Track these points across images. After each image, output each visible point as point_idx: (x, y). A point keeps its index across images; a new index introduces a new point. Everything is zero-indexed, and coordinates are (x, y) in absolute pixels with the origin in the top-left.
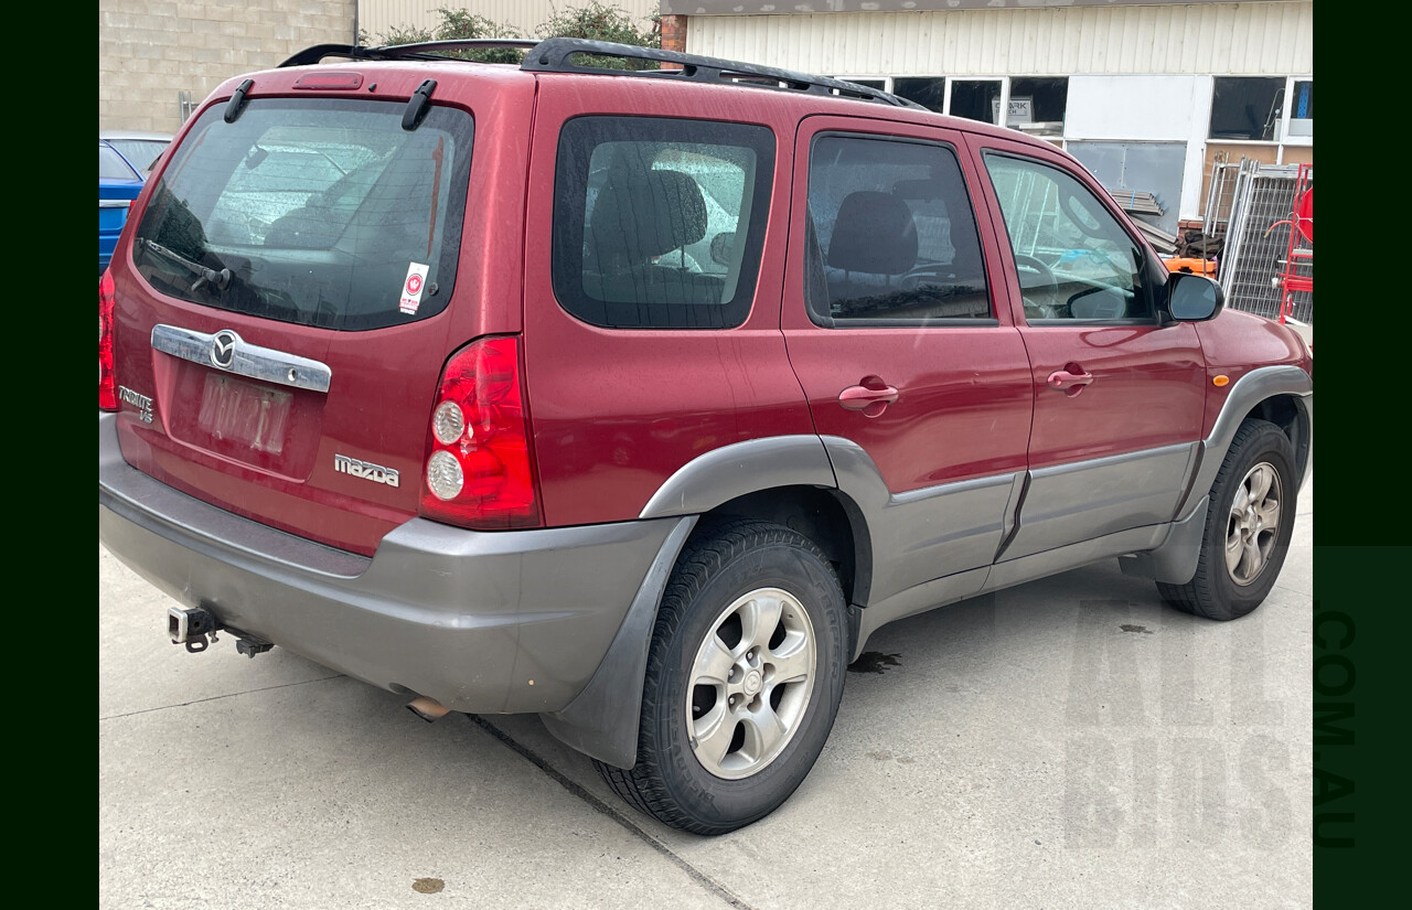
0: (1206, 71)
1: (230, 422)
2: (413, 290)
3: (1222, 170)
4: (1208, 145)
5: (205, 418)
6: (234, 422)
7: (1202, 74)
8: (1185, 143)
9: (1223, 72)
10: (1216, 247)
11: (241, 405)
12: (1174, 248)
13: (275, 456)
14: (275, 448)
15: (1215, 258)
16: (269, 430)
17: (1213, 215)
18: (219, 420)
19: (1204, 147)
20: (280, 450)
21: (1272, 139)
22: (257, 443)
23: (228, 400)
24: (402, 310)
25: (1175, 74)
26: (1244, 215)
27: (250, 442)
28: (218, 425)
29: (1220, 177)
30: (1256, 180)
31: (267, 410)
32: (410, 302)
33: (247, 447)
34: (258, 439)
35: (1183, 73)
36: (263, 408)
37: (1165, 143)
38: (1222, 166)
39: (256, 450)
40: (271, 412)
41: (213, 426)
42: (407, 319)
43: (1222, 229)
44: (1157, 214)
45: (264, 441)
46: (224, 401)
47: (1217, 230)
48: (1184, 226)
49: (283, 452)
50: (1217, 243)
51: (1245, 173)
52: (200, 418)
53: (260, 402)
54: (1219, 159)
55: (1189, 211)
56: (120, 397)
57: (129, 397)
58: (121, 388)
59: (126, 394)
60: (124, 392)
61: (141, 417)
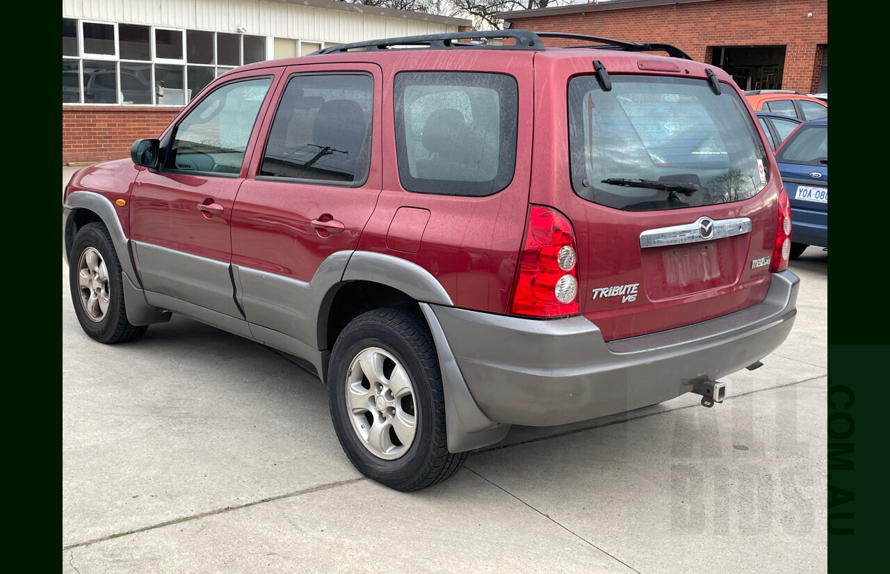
1: (687, 273)
2: (762, 172)
5: (671, 279)
6: (689, 272)
11: (690, 261)
13: (718, 279)
14: (717, 275)
16: (710, 265)
18: (681, 275)
20: (719, 274)
22: (707, 277)
23: (682, 262)
27: (703, 278)
28: (681, 278)
31: (706, 257)
33: (702, 282)
34: (706, 275)
36: (704, 257)
39: (707, 281)
40: (708, 257)
41: (677, 281)
45: (710, 274)
46: (680, 264)
49: (721, 274)
52: (668, 280)
53: (701, 255)
56: (594, 298)
57: (607, 293)
58: (596, 291)
59: (604, 292)
60: (600, 292)
61: (624, 300)
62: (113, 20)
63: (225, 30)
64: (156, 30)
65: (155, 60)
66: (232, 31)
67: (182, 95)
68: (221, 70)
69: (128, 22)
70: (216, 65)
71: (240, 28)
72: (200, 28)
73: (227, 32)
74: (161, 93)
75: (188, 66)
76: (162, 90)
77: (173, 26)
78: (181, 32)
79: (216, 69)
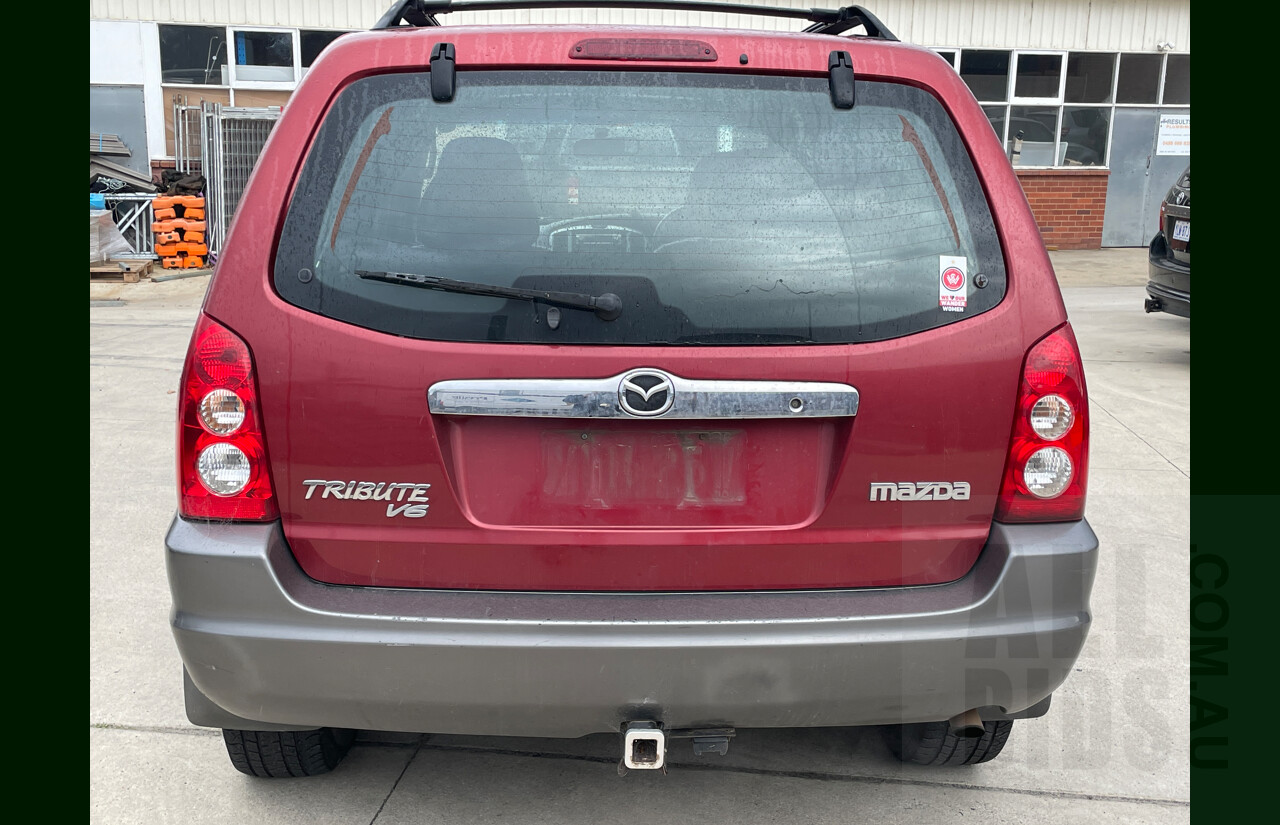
0: (150, 18)
1: (621, 485)
2: (953, 286)
3: (183, 112)
4: (164, 88)
6: (629, 482)
7: (147, 21)
8: (141, 87)
9: (166, 21)
10: (199, 184)
12: (154, 188)
13: (735, 509)
15: (201, 194)
16: (710, 478)
17: (185, 155)
19: (161, 90)
20: (740, 499)
21: (220, 83)
23: (604, 457)
24: (945, 309)
25: (120, 20)
26: (220, 153)
28: (593, 493)
29: (184, 119)
30: (224, 121)
31: (696, 458)
32: (954, 298)
33: (670, 507)
34: (690, 496)
35: (126, 20)
36: (688, 456)
37: (121, 87)
38: (184, 108)
39: (692, 506)
40: (706, 460)
41: (582, 496)
42: (956, 318)
43: (197, 167)
44: (127, 155)
45: (705, 495)
46: (596, 463)
47: (191, 169)
48: (157, 166)
49: (748, 501)
50: (198, 181)
51: (210, 115)
54: (179, 101)
55: (157, 151)
56: (308, 496)
57: (343, 492)
58: (312, 483)
59: (334, 489)
60: (323, 487)
61: (391, 513)
62: (955, 45)
63: (1137, 48)
64: (1020, 56)
65: (1013, 100)
66: (1149, 48)
67: (1052, 151)
68: (1120, 112)
69: (976, 46)
70: (1113, 104)
71: (1162, 45)
72: (1093, 48)
73: (1138, 50)
74: (1017, 149)
75: (1065, 107)
76: (1019, 145)
77: (1048, 47)
78: (1061, 57)
79: (1113, 110)
